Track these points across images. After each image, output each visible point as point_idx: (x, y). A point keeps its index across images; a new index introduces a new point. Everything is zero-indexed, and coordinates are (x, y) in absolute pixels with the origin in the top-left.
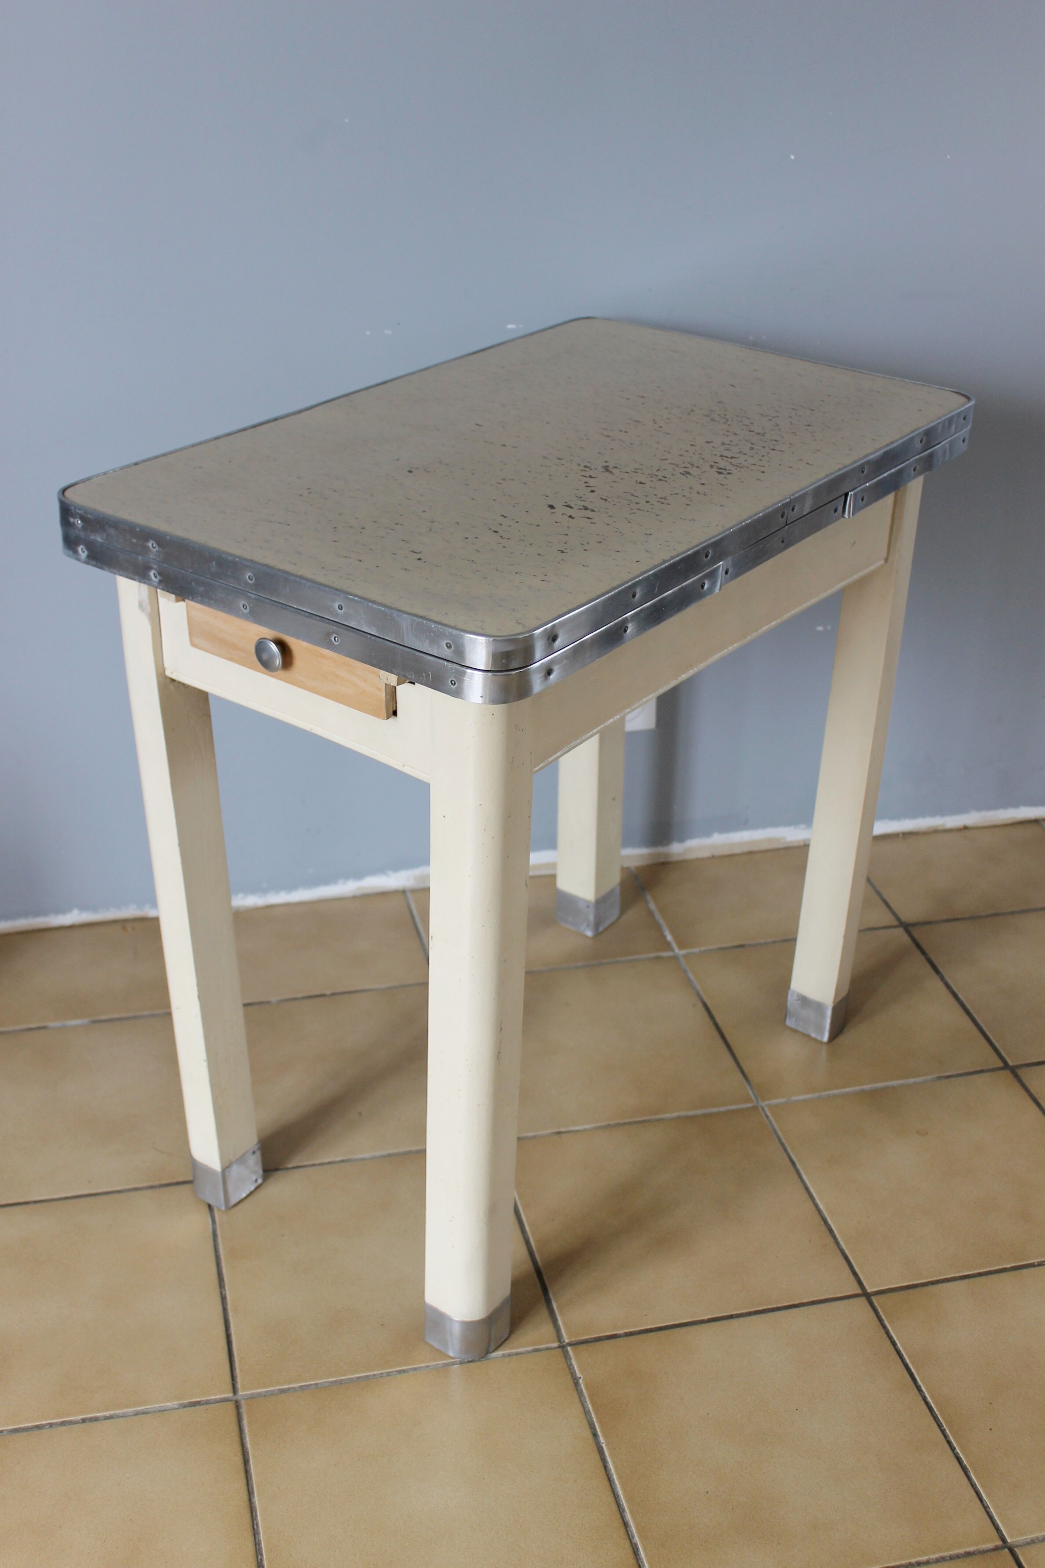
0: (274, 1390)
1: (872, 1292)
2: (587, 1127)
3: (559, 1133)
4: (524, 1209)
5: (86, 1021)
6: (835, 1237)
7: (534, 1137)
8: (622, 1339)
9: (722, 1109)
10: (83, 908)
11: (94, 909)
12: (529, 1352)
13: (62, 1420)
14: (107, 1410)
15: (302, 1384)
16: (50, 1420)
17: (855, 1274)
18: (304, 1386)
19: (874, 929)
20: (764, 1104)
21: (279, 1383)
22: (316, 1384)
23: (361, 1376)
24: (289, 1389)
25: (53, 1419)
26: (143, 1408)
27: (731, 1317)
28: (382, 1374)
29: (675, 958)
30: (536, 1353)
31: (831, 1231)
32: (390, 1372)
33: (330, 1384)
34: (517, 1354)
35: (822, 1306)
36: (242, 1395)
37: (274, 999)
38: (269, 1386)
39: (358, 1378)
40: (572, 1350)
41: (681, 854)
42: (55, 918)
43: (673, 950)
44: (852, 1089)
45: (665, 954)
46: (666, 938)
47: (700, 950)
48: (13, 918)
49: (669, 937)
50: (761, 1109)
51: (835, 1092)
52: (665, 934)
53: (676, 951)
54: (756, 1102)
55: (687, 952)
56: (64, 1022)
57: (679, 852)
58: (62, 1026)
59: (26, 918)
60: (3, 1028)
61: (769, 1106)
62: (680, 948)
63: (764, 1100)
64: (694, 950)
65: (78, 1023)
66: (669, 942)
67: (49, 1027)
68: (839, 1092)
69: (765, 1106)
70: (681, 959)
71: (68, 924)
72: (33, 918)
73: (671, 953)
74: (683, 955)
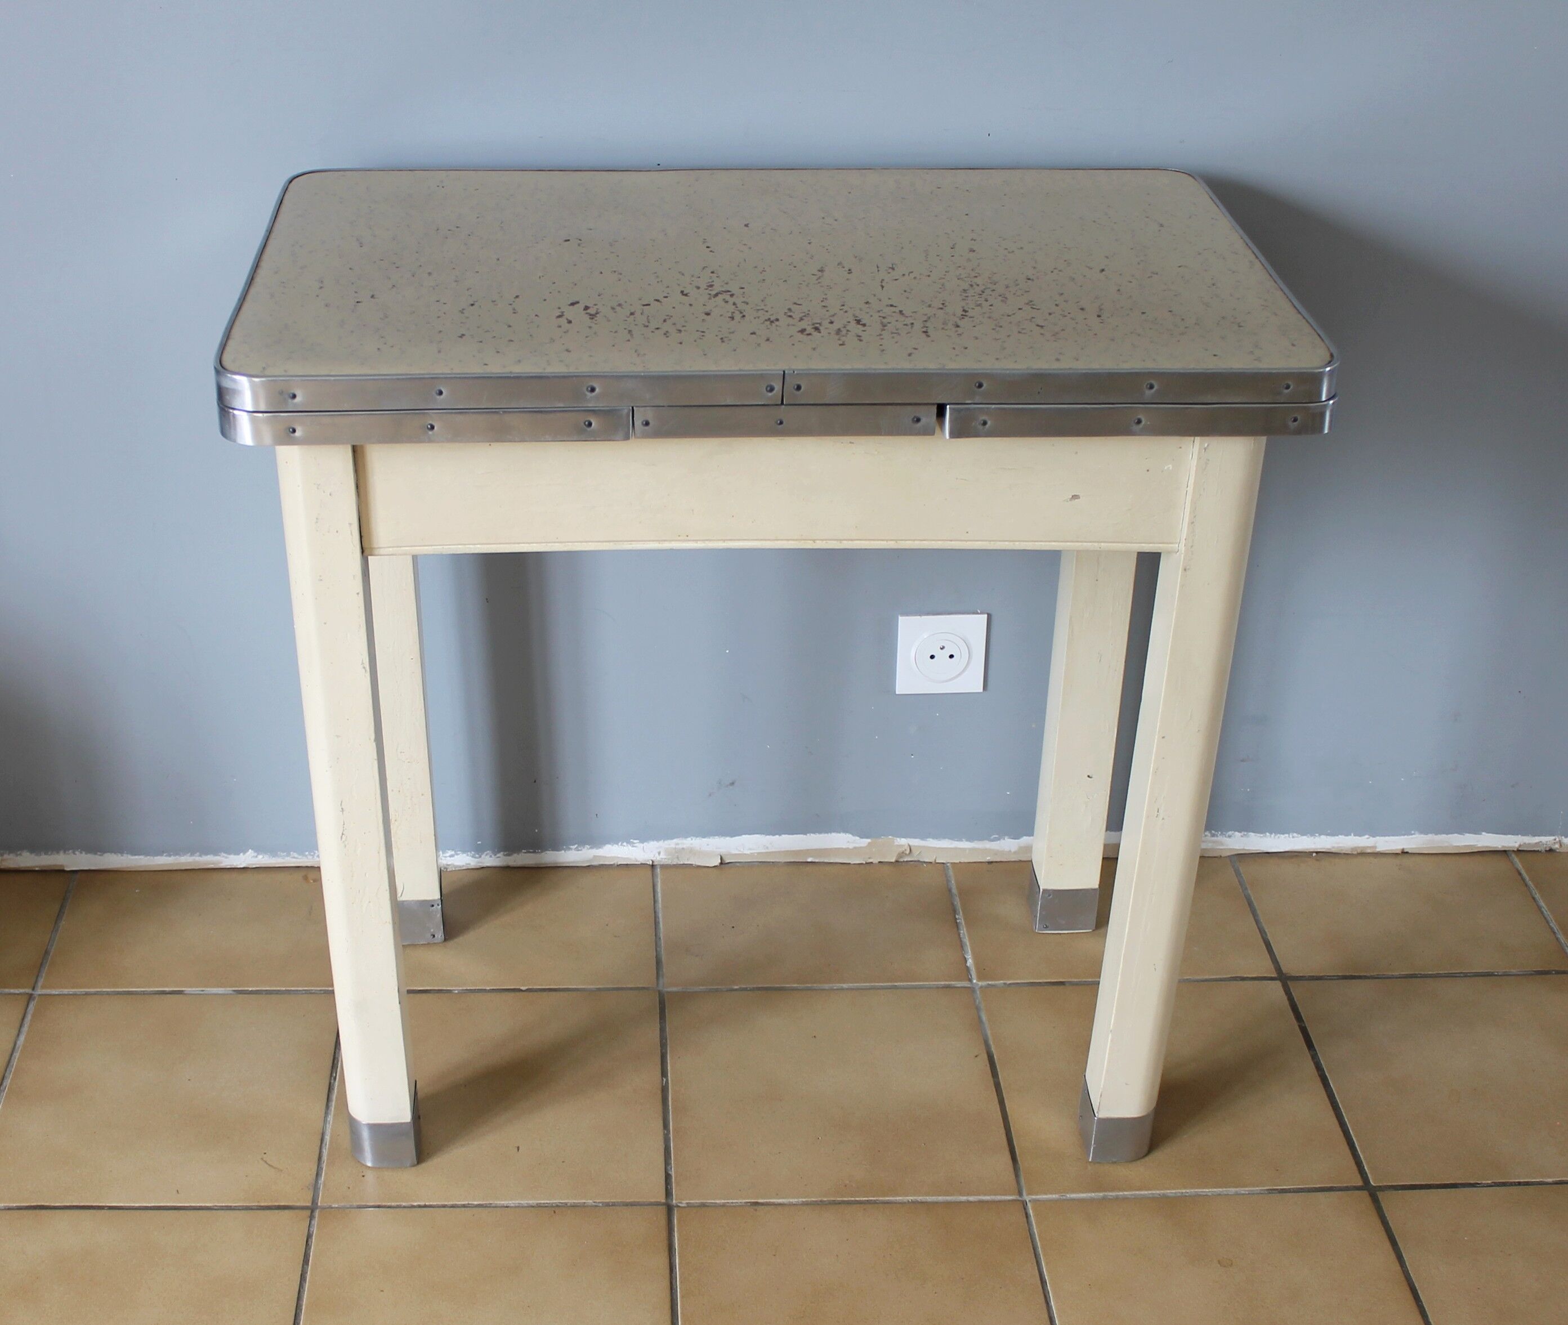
2: (794, 1201)
3: (756, 1204)
4: (682, 1297)
5: (229, 990)
7: (723, 1205)
9: (971, 1198)
10: (258, 850)
11: (273, 852)
19: (1243, 979)
20: (1027, 1198)
29: (972, 990)
37: (456, 989)
41: (1015, 853)
42: (226, 858)
43: (970, 980)
44: (1150, 1192)
45: (959, 984)
46: (966, 962)
47: (1005, 984)
48: (177, 852)
49: (970, 962)
50: (1024, 1204)
51: (1126, 1193)
52: (965, 958)
53: (975, 981)
54: (1020, 1194)
55: (988, 984)
56: (203, 989)
57: (1013, 850)
58: (201, 994)
59: (192, 855)
60: (132, 988)
61: (1034, 1202)
62: (979, 979)
63: (1029, 1194)
64: (997, 982)
65: (220, 992)
66: (968, 969)
67: (186, 992)
68: (1132, 1195)
69: (1030, 1201)
70: (978, 992)
71: (242, 866)
72: (200, 856)
73: (966, 984)
74: (981, 987)
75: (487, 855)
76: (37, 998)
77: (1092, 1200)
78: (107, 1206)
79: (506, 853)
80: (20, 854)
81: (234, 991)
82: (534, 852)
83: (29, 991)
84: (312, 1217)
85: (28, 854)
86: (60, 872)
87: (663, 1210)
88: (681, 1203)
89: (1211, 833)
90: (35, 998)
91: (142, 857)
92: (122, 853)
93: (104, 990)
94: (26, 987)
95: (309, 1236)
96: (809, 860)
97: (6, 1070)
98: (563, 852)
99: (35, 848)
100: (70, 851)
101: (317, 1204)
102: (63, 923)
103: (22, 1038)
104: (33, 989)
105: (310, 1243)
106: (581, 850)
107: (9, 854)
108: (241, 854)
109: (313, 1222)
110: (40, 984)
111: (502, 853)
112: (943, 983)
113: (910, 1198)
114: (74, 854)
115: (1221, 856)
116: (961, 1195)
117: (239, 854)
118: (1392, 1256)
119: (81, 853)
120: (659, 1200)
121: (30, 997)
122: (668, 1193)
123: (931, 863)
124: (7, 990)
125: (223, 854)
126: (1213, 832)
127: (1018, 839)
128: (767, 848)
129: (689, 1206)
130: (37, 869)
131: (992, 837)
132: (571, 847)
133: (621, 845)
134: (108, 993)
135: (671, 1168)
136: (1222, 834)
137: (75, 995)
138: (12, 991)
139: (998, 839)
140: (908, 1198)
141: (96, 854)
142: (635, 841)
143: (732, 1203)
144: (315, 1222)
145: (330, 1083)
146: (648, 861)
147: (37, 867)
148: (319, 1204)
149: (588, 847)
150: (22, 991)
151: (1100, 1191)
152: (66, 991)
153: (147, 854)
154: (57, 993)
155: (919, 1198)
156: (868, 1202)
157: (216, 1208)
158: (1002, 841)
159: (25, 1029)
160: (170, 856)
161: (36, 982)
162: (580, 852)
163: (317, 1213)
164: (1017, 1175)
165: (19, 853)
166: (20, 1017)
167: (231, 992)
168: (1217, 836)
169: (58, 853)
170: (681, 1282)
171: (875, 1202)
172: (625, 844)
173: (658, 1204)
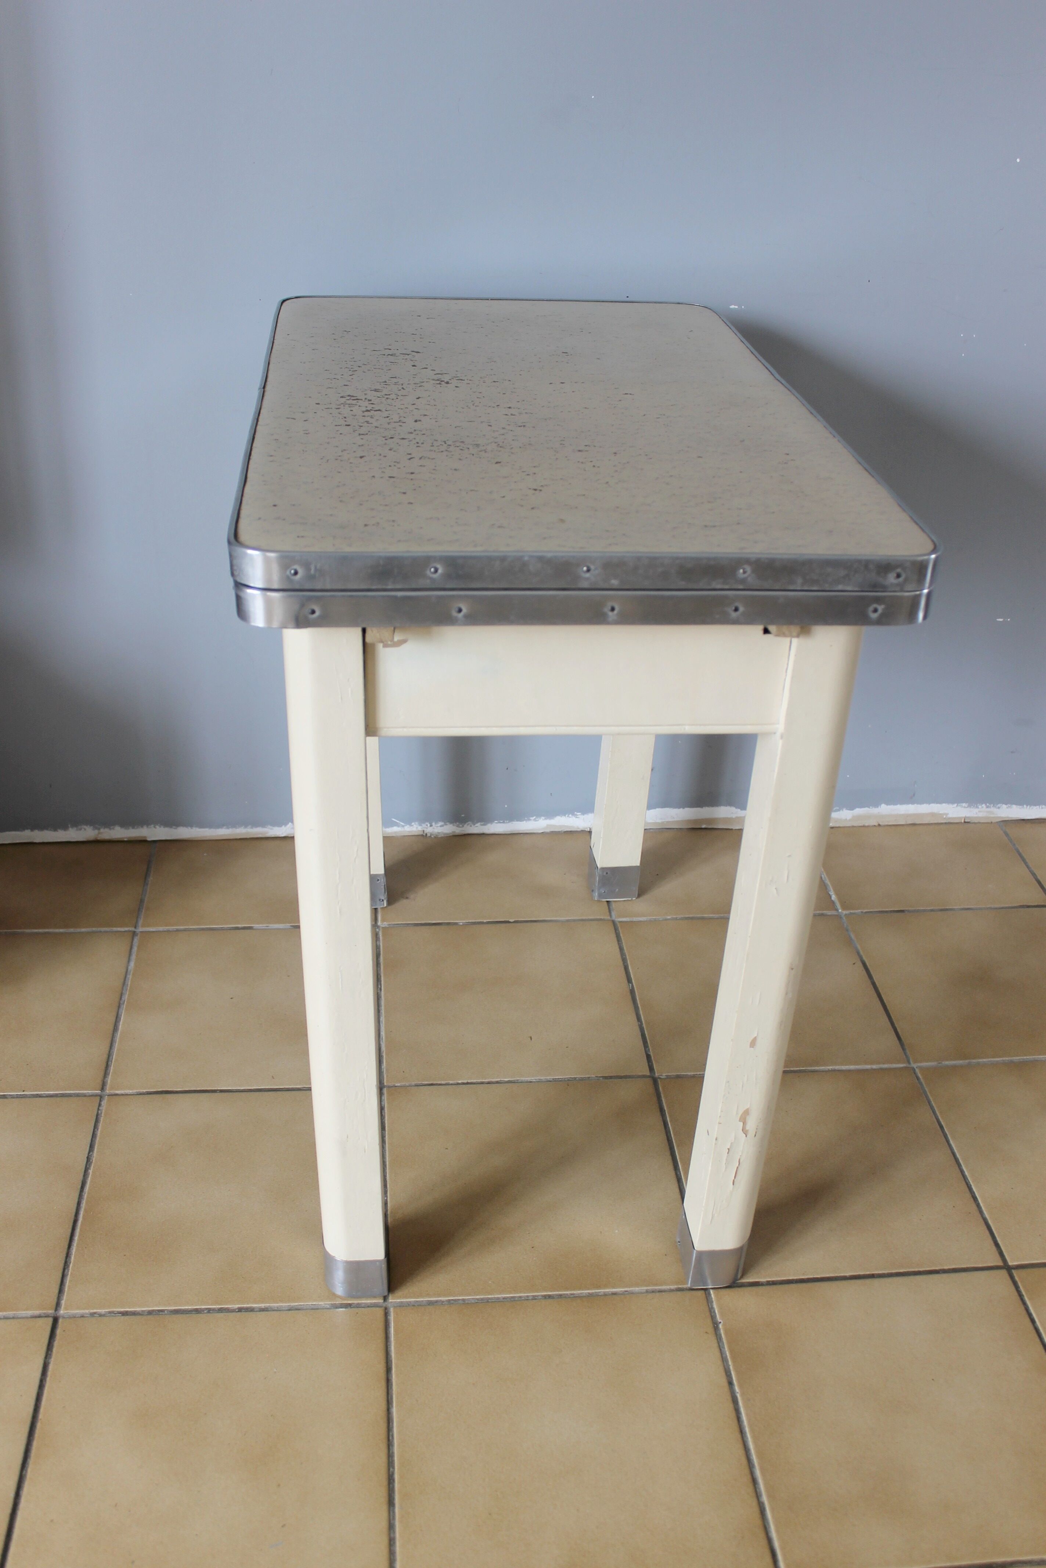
0: (422, 1301)
1: (1013, 1265)
6: (978, 1205)
8: (764, 1287)
9: (874, 1067)
12: (671, 1291)
13: (220, 1307)
14: (262, 1302)
15: (450, 1298)
16: (209, 1305)
17: (997, 1245)
18: (452, 1300)
19: (1028, 907)
20: (914, 1065)
21: (428, 1295)
22: (463, 1300)
23: (508, 1297)
24: (437, 1302)
25: (211, 1305)
26: (297, 1304)
27: (872, 1276)
28: (528, 1296)
29: (839, 917)
30: (679, 1293)
31: (975, 1199)
32: (536, 1296)
33: (477, 1301)
34: (660, 1291)
35: (964, 1274)
36: (391, 1302)
37: (461, 922)
38: (418, 1297)
39: (504, 1298)
40: (714, 1293)
41: (850, 820)
42: (271, 829)
43: (837, 910)
44: (1001, 1059)
45: (829, 913)
46: (831, 897)
47: (862, 912)
48: (234, 825)
49: (834, 897)
50: (914, 1068)
51: (984, 1060)
52: (830, 894)
53: (840, 911)
54: (909, 1063)
55: (851, 913)
56: (267, 925)
57: (848, 819)
58: (266, 929)
59: (246, 827)
60: (212, 925)
61: (921, 1068)
62: (844, 908)
63: (915, 1062)
64: (856, 911)
65: (281, 927)
66: (833, 902)
67: (254, 928)
68: (988, 1061)
69: (917, 1068)
70: (844, 918)
71: (283, 836)
72: (252, 828)
73: (834, 913)
74: (846, 915)
75: (468, 825)
76: (139, 936)
78: (218, 1090)
79: (482, 823)
80: (113, 829)
81: (291, 926)
82: (504, 822)
83: (133, 929)
85: (119, 828)
86: (143, 842)
87: (650, 1080)
88: (661, 1076)
89: (986, 805)
90: (138, 934)
91: (207, 829)
92: (192, 826)
93: (191, 927)
94: (129, 927)
96: (704, 826)
97: (123, 989)
98: (525, 822)
99: (126, 823)
100: (152, 825)
101: (384, 1083)
102: (151, 879)
103: (132, 964)
104: (135, 927)
105: (383, 1113)
106: (538, 821)
107: (105, 828)
108: (283, 826)
109: (383, 1098)
110: (141, 922)
111: (479, 823)
112: (818, 912)
113: (830, 1068)
114: (155, 827)
115: (992, 822)
116: (866, 1063)
117: (281, 826)
119: (160, 827)
120: (645, 1074)
121: (134, 934)
122: (651, 1069)
124: (115, 929)
125: (269, 827)
126: (988, 804)
127: (853, 810)
128: (674, 818)
129: (668, 1077)
130: (125, 840)
131: (834, 809)
132: (531, 818)
133: (568, 816)
134: (194, 930)
135: (649, 1050)
136: (994, 806)
137: (168, 931)
138: (119, 929)
139: (839, 810)
140: (828, 1067)
141: (171, 827)
142: (578, 814)
143: (700, 1074)
145: (378, 993)
146: (587, 828)
147: (126, 838)
148: (385, 1084)
149: (543, 818)
150: (126, 929)
151: (966, 1059)
152: (161, 929)
153: (210, 826)
154: (154, 930)
155: (837, 1067)
156: (800, 1071)
157: (305, 1089)
158: (841, 811)
159: (134, 957)
160: (228, 828)
161: (137, 922)
162: (538, 822)
164: (904, 1049)
165: (112, 827)
166: (129, 948)
167: (290, 927)
168: (990, 807)
169: (142, 827)
170: (675, 1135)
171: (804, 1071)
172: (570, 816)
173: (644, 1076)
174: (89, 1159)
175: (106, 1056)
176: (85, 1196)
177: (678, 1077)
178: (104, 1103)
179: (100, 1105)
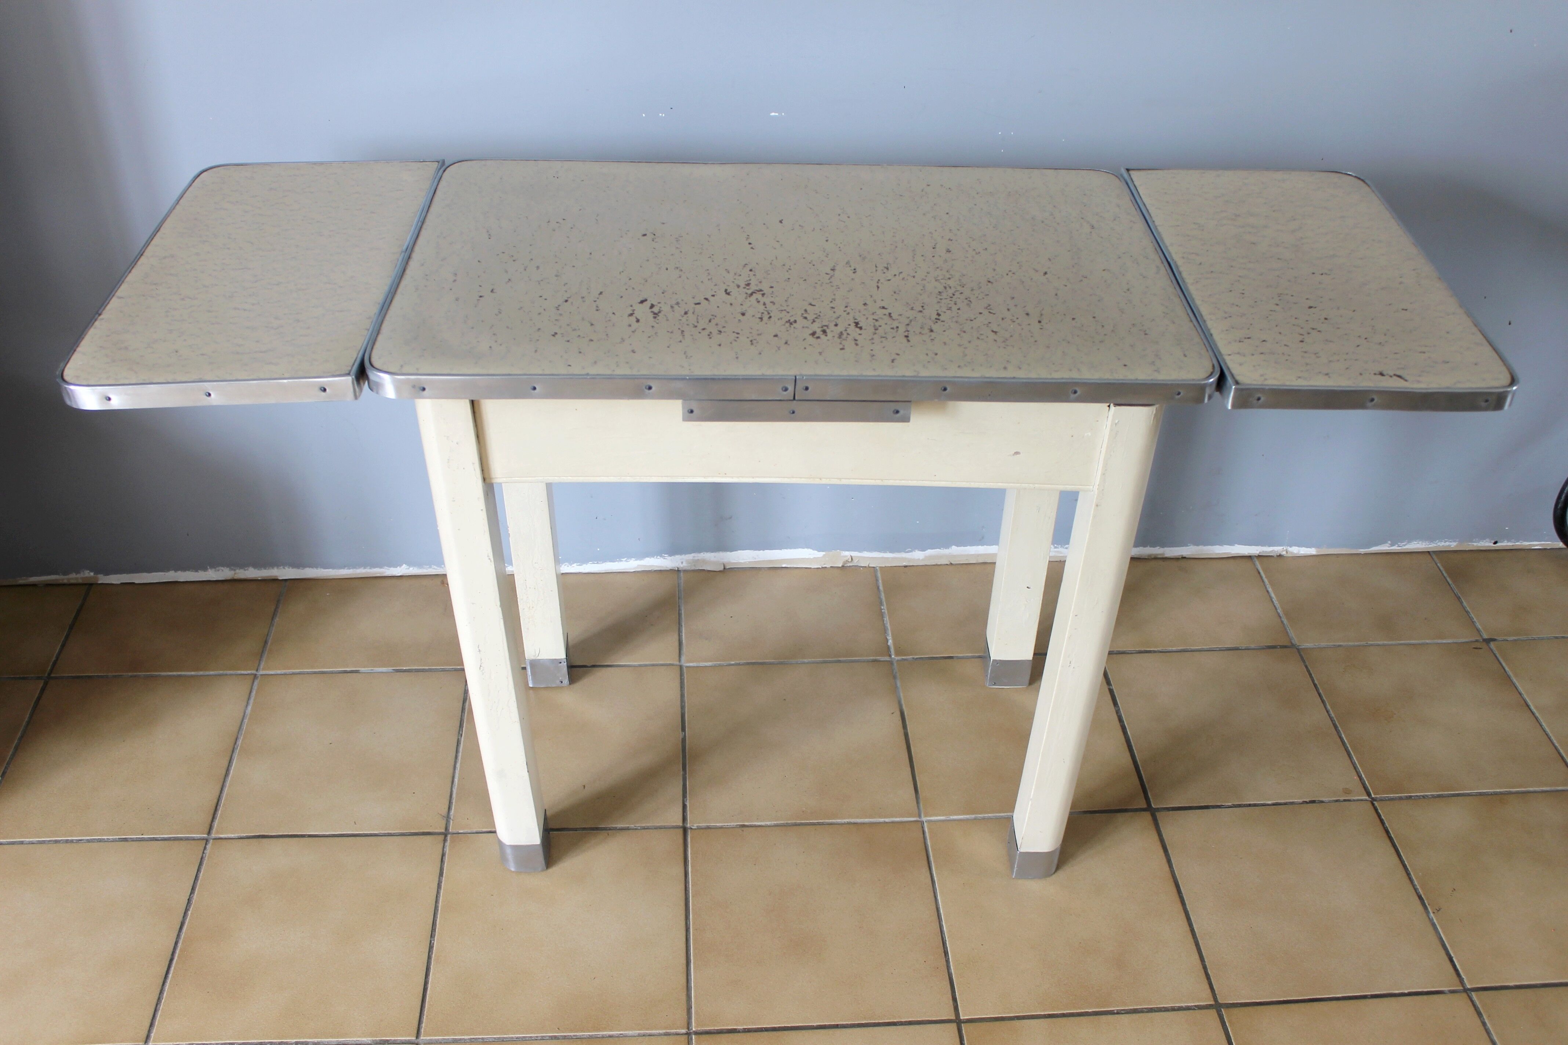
0: (448, 1039)
1: (964, 1019)
2: (768, 823)
3: (744, 826)
4: (693, 897)
5: (390, 669)
6: (948, 961)
7: (721, 828)
8: (739, 1034)
9: (887, 820)
10: (410, 564)
11: (420, 565)
12: (660, 1035)
13: (281, 1041)
14: (316, 1038)
15: (472, 1037)
16: (271, 1040)
17: (954, 999)
18: (473, 1038)
20: (924, 819)
21: (455, 1034)
22: (483, 1039)
23: (520, 1037)
24: (460, 1039)
25: (273, 1039)
26: (344, 1039)
27: (837, 1026)
28: (537, 1037)
29: (891, 663)
30: (666, 1037)
31: (946, 953)
32: (544, 1036)
33: (494, 1040)
34: (650, 1035)
35: (917, 1027)
36: (422, 1039)
38: (445, 1035)
39: (517, 1038)
40: (695, 1038)
41: (922, 560)
42: (389, 570)
43: (890, 656)
44: (1006, 814)
45: (882, 659)
46: (888, 642)
47: (913, 658)
48: (354, 566)
49: (890, 642)
50: (922, 823)
51: (990, 815)
52: (887, 638)
53: (893, 656)
54: (920, 816)
55: (902, 659)
56: (372, 669)
57: (921, 558)
58: (371, 673)
59: (365, 568)
60: (324, 669)
61: (928, 821)
62: (897, 654)
63: (925, 816)
64: (908, 657)
65: (384, 671)
66: (888, 647)
67: (360, 671)
68: (994, 816)
69: (926, 821)
70: (895, 664)
71: (399, 575)
72: (370, 569)
73: (887, 658)
74: (898, 661)
75: (565, 565)
76: (259, 677)
77: (968, 820)
78: (307, 835)
79: (578, 564)
80: (247, 570)
81: (393, 670)
82: (598, 563)
83: (254, 672)
84: (445, 840)
85: (253, 569)
86: (275, 580)
87: (681, 831)
88: (693, 826)
89: (1054, 546)
90: (258, 677)
91: (330, 570)
92: (317, 567)
93: (305, 671)
94: (252, 670)
95: (443, 855)
96: (784, 566)
97: (238, 733)
98: (617, 563)
99: (257, 565)
100: (282, 567)
101: (449, 830)
102: (277, 620)
103: (249, 708)
104: (257, 670)
105: (444, 859)
106: (629, 561)
107: (239, 569)
108: (398, 567)
109: (446, 844)
110: (262, 667)
111: (576, 564)
112: (871, 658)
113: (846, 821)
114: (284, 568)
115: (1060, 561)
116: (880, 817)
117: (397, 567)
118: (1164, 861)
119: (289, 568)
120: (678, 824)
121: (255, 676)
122: (684, 819)
123: (866, 567)
124: (239, 672)
125: (386, 567)
126: (1056, 545)
127: (924, 551)
128: (755, 559)
129: (699, 828)
130: (259, 579)
131: (907, 550)
132: (622, 559)
133: (656, 558)
134: (308, 673)
135: (687, 800)
136: (1061, 547)
137: (285, 674)
138: (243, 672)
139: (911, 551)
140: (845, 820)
141: (299, 568)
142: (666, 555)
143: (727, 825)
144: (448, 844)
145: (458, 739)
146: (675, 568)
147: (259, 577)
148: (450, 831)
149: (634, 559)
150: (249, 672)
151: (973, 814)
152: (279, 672)
153: (333, 567)
154: (273, 673)
155: (853, 820)
156: (819, 824)
157: (381, 834)
158: (914, 553)
159: (252, 701)
160: (350, 569)
161: (259, 665)
162: (628, 563)
163: (449, 837)
164: (918, 803)
165: (246, 569)
166: (248, 692)
167: (392, 671)
168: (1058, 548)
169: (273, 568)
170: (692, 886)
171: (822, 824)
172: (659, 557)
173: (677, 827)
174: (189, 901)
175: (216, 801)
176: (183, 936)
177: (708, 828)
178: (209, 846)
179: (205, 848)
